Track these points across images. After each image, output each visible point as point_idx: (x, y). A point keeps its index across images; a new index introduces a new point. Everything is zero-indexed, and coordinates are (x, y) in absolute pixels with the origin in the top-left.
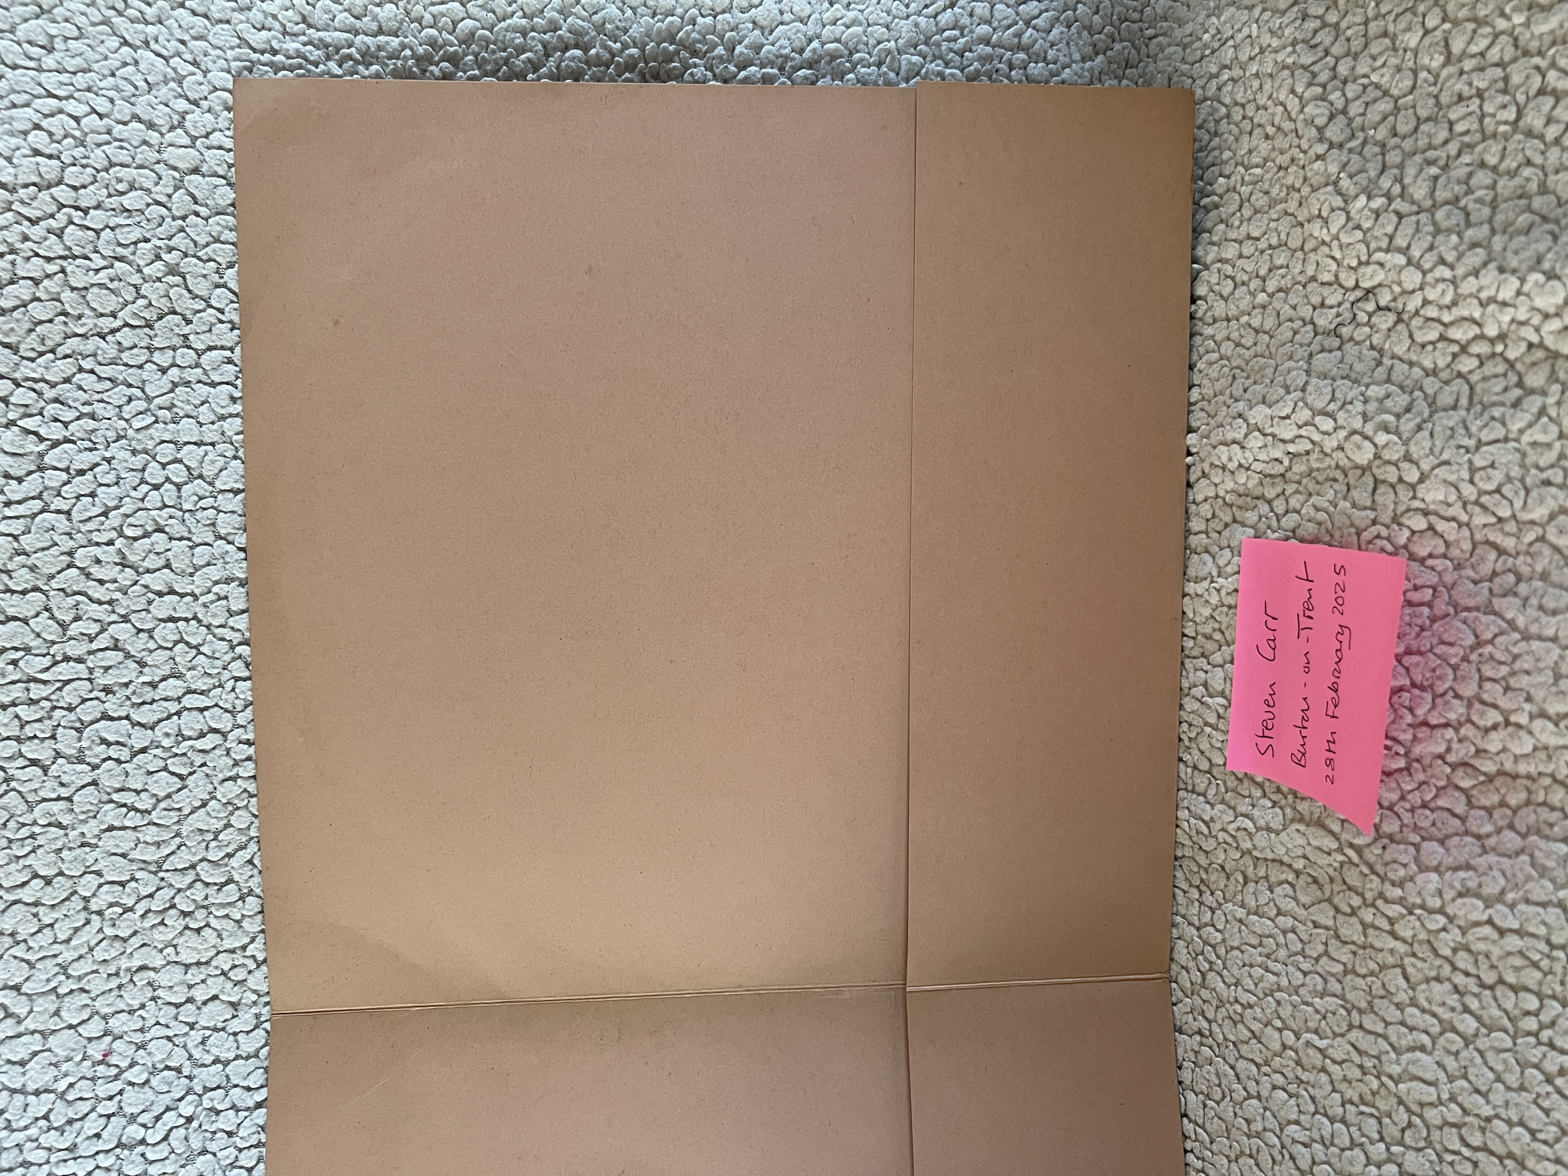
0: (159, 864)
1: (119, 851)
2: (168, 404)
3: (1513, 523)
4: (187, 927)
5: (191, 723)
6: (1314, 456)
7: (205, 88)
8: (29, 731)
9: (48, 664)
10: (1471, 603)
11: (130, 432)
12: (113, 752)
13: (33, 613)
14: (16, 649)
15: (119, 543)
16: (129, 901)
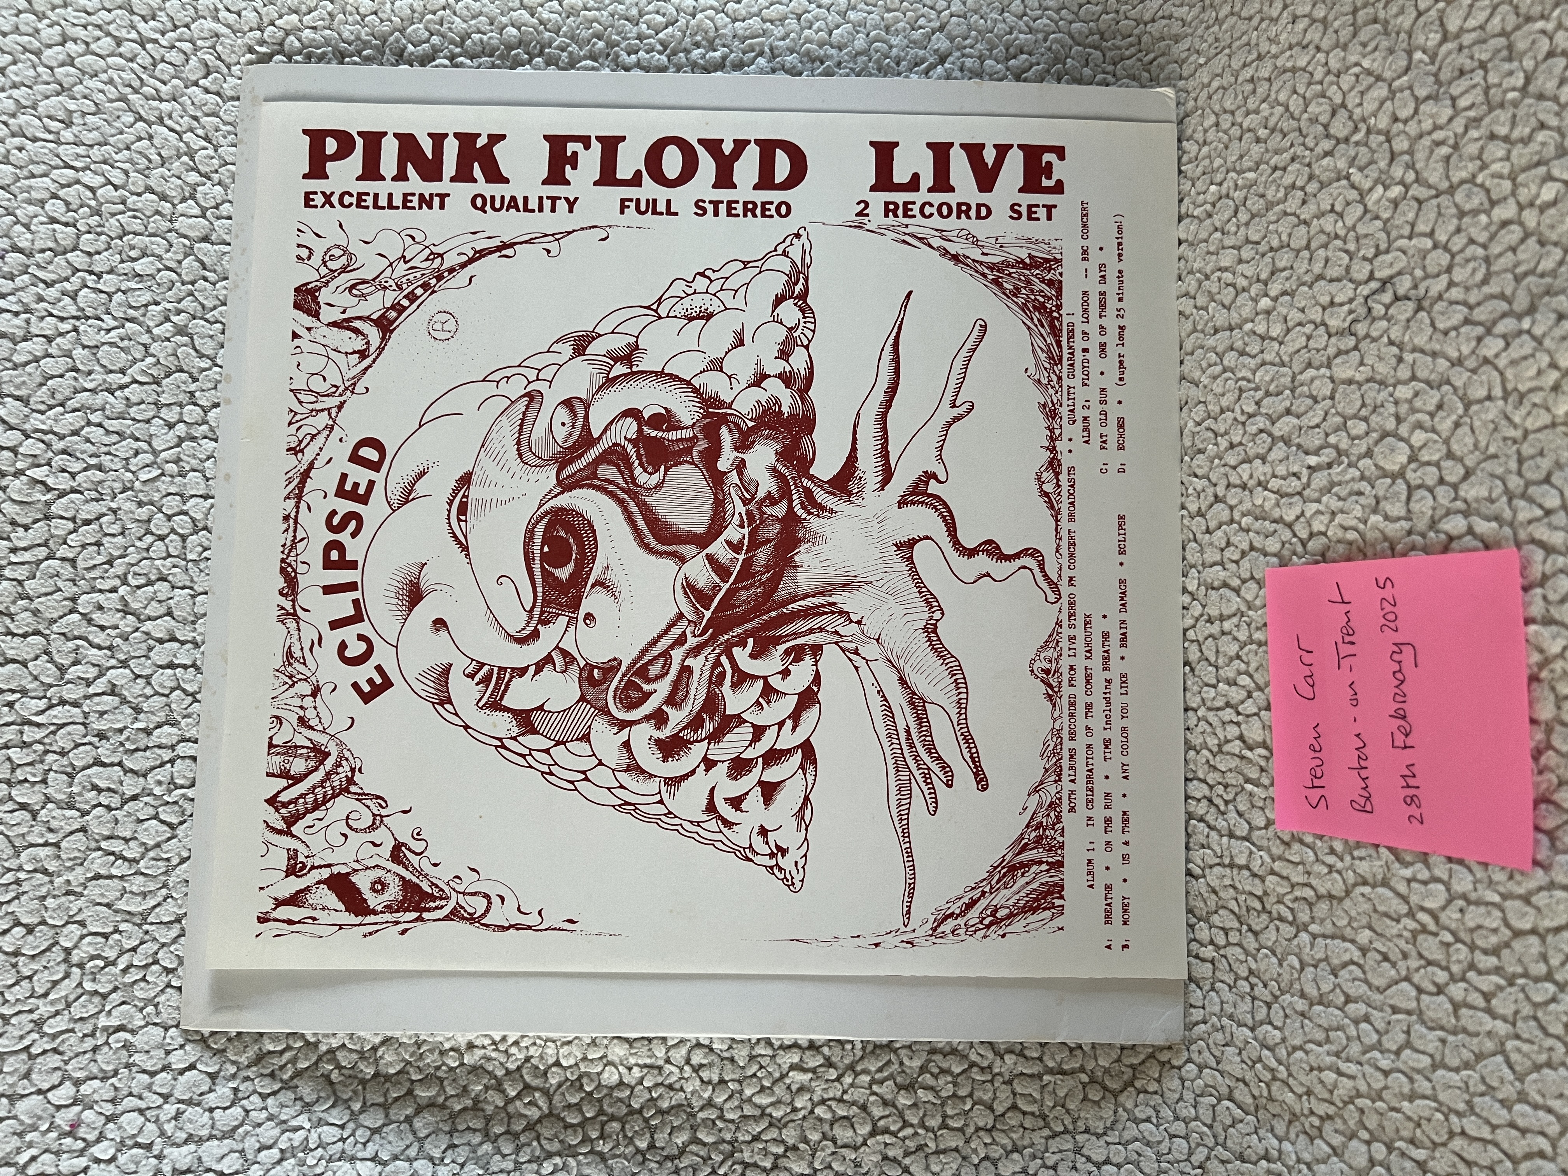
0: (144, 917)
1: (105, 901)
2: (174, 458)
4: (169, 985)
5: (183, 771)
7: (216, 162)
8: (20, 775)
9: (44, 707)
11: (136, 484)
12: (104, 798)
13: (32, 656)
14: (13, 691)
15: (123, 590)
16: (111, 954)
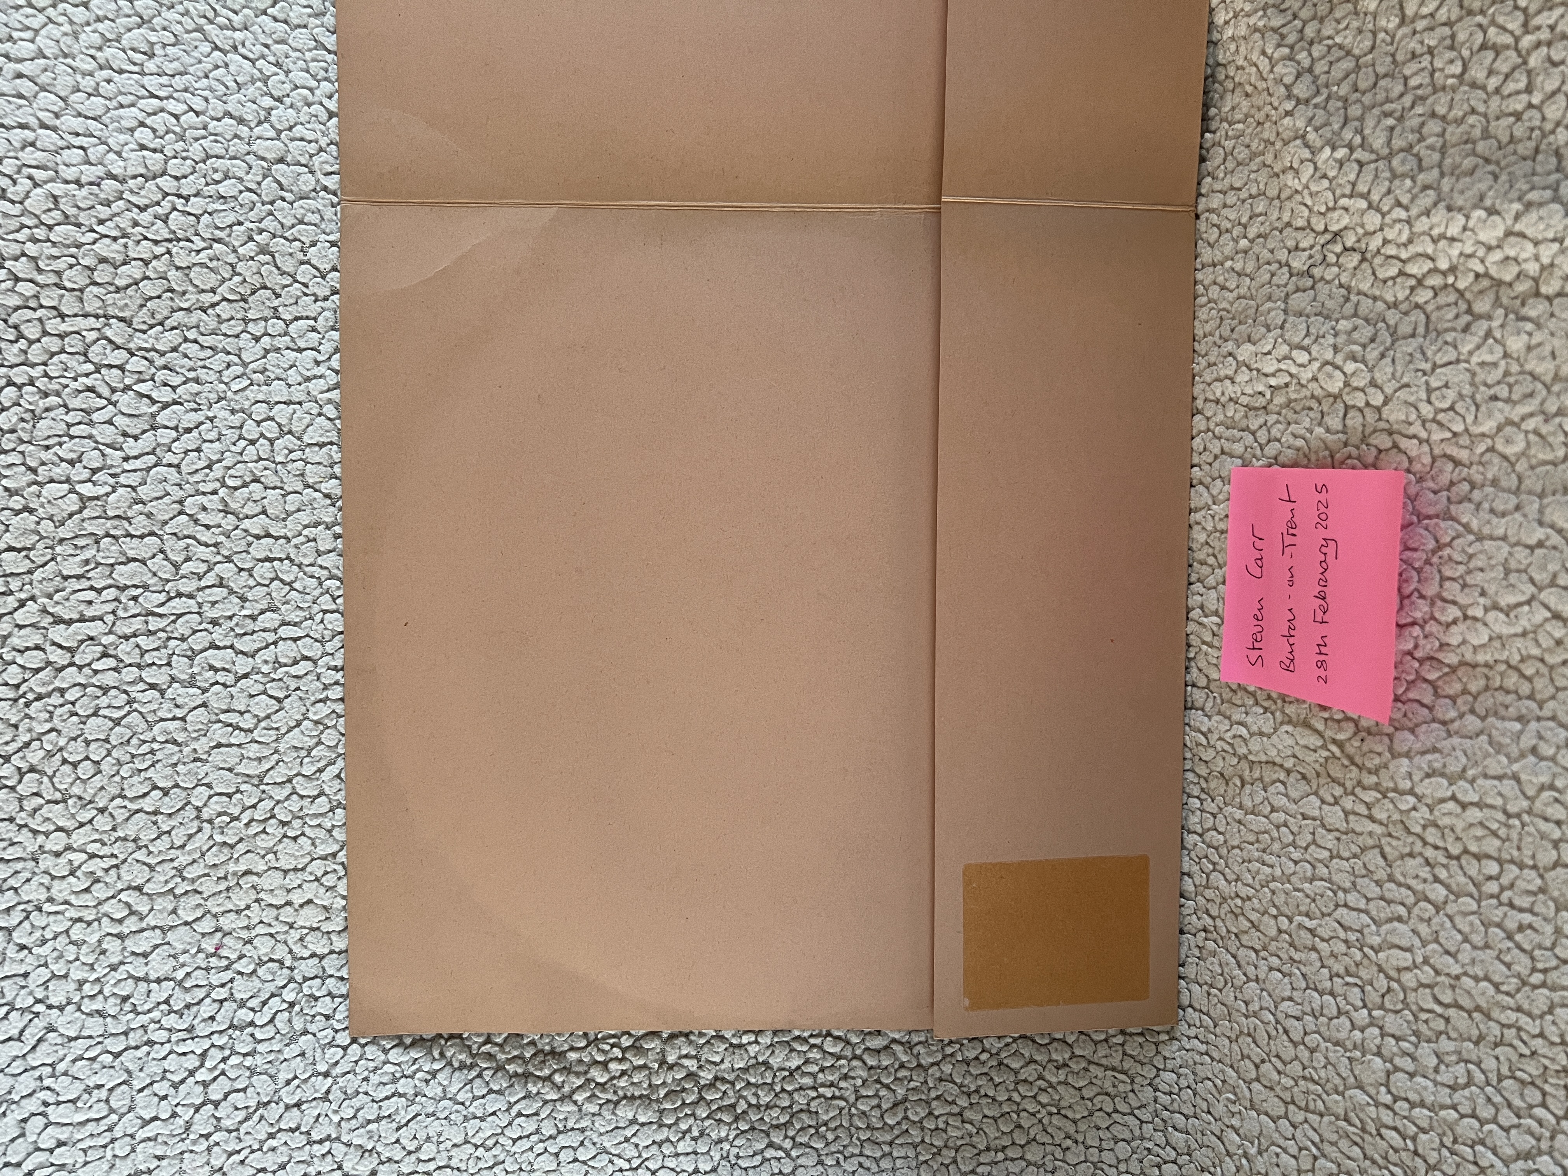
0: (261, 777)
1: (226, 766)
2: (261, 368)
3: (1466, 437)
4: (285, 836)
5: (286, 651)
6: (1292, 388)
7: (288, 86)
8: (148, 659)
9: (164, 599)
10: (1431, 511)
11: (229, 394)
12: (221, 677)
13: (150, 554)
14: (136, 587)
15: (222, 492)
16: (236, 811)
